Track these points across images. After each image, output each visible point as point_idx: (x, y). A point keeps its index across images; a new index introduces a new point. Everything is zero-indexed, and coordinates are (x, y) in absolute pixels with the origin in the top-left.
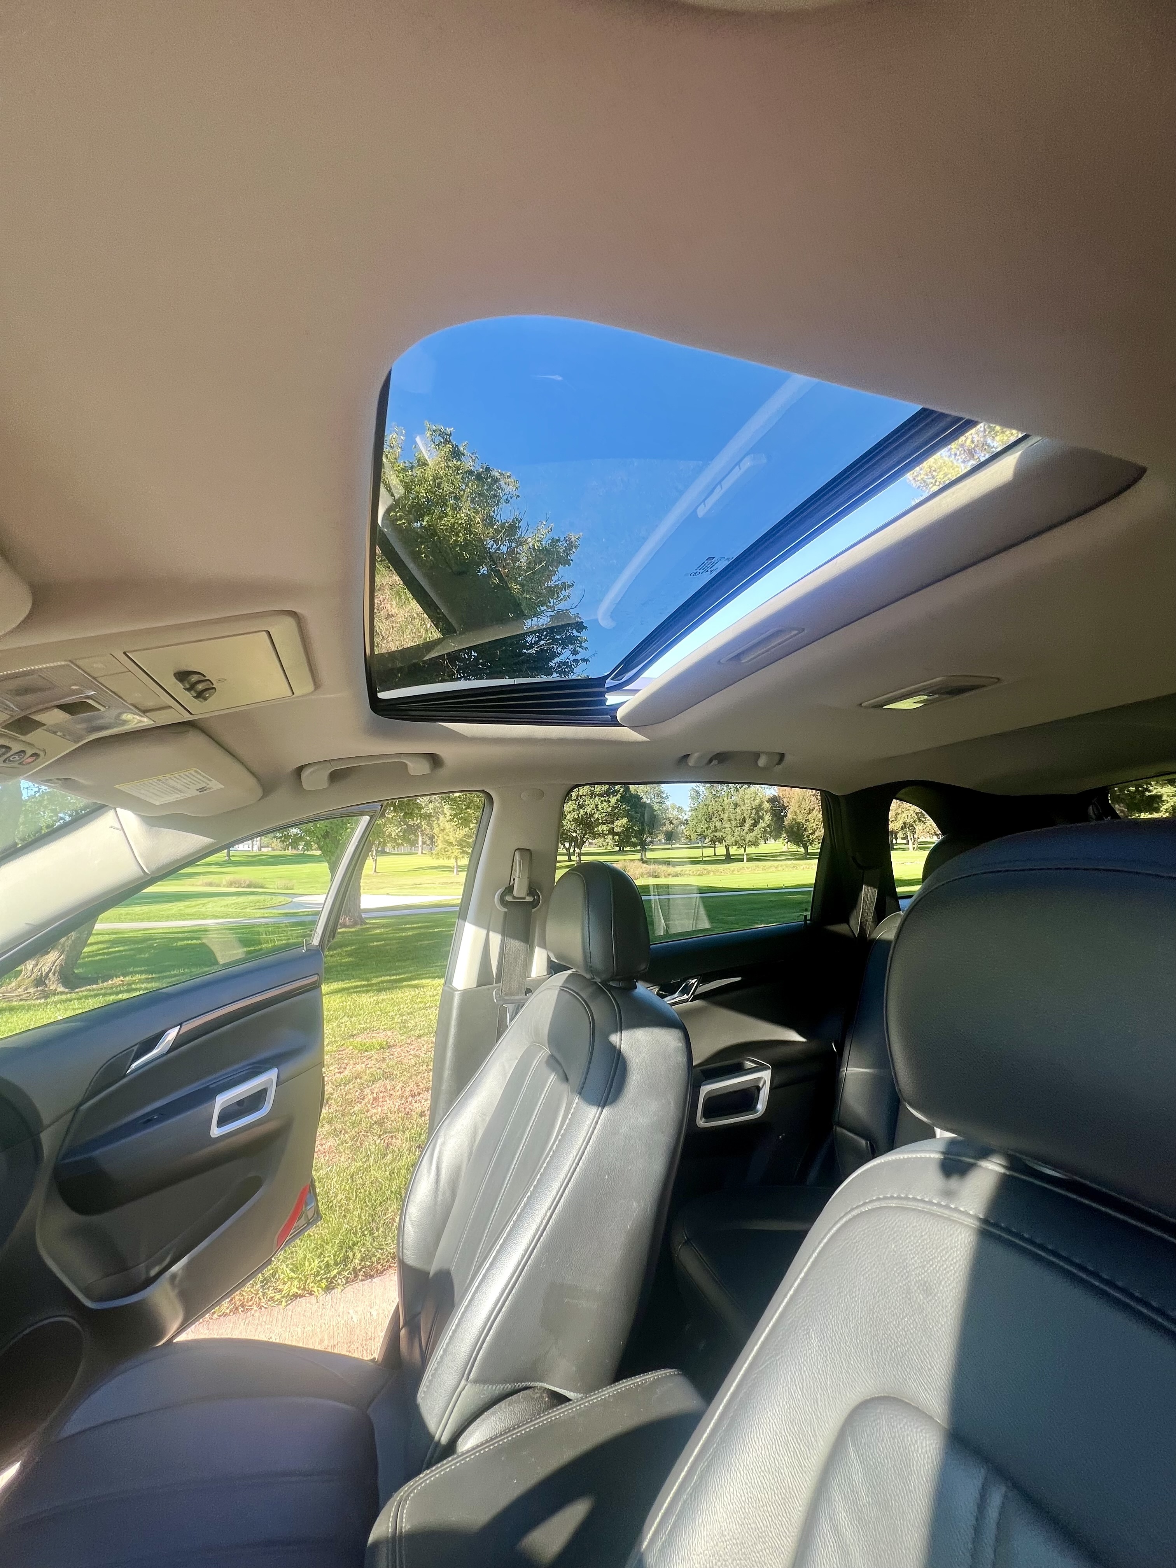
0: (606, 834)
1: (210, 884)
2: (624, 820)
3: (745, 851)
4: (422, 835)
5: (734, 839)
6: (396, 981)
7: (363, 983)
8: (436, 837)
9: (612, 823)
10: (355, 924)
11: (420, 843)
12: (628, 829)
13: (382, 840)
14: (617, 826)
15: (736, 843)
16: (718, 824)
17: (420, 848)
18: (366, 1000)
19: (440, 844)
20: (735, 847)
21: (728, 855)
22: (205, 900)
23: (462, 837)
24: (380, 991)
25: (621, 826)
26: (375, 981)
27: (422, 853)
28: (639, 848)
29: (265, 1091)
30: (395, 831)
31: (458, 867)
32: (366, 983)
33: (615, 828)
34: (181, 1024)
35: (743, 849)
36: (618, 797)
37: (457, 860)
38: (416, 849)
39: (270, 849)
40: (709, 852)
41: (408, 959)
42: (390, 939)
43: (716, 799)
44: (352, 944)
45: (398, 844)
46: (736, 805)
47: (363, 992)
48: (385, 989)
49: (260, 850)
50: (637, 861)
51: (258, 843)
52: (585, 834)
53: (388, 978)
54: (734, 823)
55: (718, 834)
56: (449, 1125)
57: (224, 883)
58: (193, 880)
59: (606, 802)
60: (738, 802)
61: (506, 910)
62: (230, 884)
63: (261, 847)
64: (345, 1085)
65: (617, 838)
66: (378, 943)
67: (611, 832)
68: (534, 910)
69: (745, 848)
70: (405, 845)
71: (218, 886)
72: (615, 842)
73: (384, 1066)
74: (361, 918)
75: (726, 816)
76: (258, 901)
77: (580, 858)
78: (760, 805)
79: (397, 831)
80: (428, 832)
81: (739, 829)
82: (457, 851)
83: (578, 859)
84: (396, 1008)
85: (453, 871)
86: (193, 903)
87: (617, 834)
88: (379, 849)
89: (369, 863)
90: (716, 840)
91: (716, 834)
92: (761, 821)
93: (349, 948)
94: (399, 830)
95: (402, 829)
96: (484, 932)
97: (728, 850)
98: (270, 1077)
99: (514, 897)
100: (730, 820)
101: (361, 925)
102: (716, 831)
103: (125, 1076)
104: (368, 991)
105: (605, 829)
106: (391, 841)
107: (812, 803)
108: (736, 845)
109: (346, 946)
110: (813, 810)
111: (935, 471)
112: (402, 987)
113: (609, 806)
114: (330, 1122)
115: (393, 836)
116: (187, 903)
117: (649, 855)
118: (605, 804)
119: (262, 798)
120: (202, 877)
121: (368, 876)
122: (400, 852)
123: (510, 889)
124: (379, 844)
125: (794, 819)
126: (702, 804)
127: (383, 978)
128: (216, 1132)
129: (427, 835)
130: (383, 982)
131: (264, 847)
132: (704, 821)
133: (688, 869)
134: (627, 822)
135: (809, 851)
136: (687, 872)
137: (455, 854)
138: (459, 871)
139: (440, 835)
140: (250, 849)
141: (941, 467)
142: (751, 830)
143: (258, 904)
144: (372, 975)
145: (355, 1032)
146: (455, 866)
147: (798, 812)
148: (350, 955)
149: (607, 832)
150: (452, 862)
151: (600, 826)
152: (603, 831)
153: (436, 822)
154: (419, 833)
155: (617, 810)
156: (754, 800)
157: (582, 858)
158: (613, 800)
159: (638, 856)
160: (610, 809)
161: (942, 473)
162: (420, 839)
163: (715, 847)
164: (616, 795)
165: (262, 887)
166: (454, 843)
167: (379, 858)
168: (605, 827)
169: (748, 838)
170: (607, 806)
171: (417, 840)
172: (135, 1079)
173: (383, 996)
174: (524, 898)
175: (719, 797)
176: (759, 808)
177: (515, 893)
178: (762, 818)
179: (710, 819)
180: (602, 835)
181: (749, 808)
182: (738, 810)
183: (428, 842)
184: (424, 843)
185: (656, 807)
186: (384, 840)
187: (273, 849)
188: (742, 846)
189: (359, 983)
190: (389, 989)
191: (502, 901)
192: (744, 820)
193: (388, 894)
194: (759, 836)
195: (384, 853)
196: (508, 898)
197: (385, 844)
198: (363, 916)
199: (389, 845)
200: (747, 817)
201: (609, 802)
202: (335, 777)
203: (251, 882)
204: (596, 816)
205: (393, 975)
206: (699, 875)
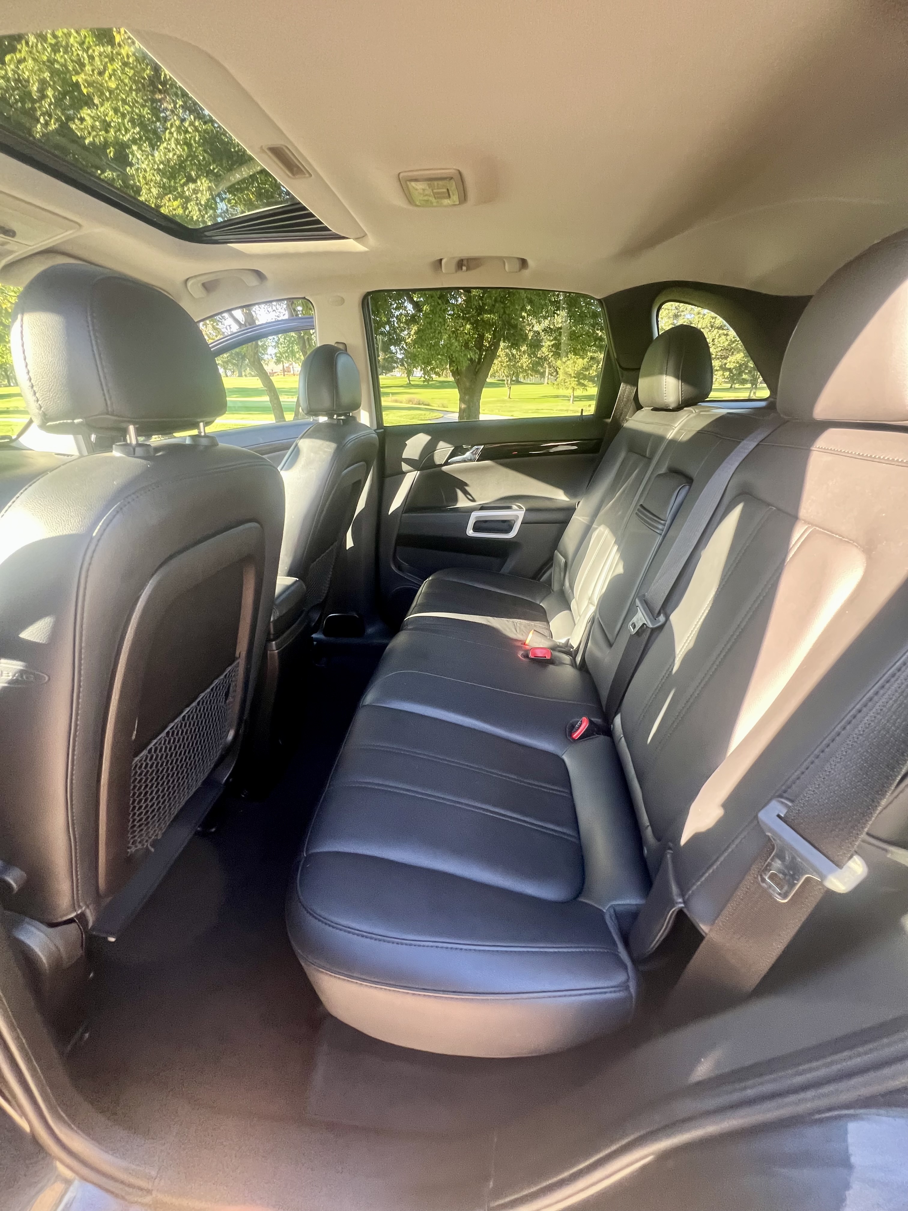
1: (396, 401)
8: (559, 369)
9: (726, 358)
11: (548, 374)
17: (547, 379)
19: (561, 376)
23: (580, 370)
25: (734, 362)
27: (548, 383)
28: (749, 385)
31: (574, 397)
33: (728, 364)
37: (573, 390)
38: (544, 379)
45: (529, 375)
62: (410, 401)
70: (535, 376)
71: (401, 402)
72: (724, 378)
76: (421, 415)
79: (527, 363)
80: (552, 364)
82: (574, 383)
85: (569, 400)
87: (730, 370)
88: (513, 379)
94: (529, 362)
95: (532, 360)
106: (522, 372)
115: (525, 368)
122: (531, 382)
124: (513, 374)
129: (551, 367)
137: (573, 385)
138: (576, 401)
139: (561, 368)
143: (421, 417)
146: (572, 396)
150: (569, 392)
154: (547, 366)
155: (734, 345)
160: (727, 343)
162: (547, 371)
165: (428, 405)
166: (573, 375)
167: (513, 387)
170: (725, 340)
171: (545, 372)
183: (552, 374)
184: (550, 374)
186: (517, 371)
195: (517, 382)
197: (517, 374)
199: (521, 375)
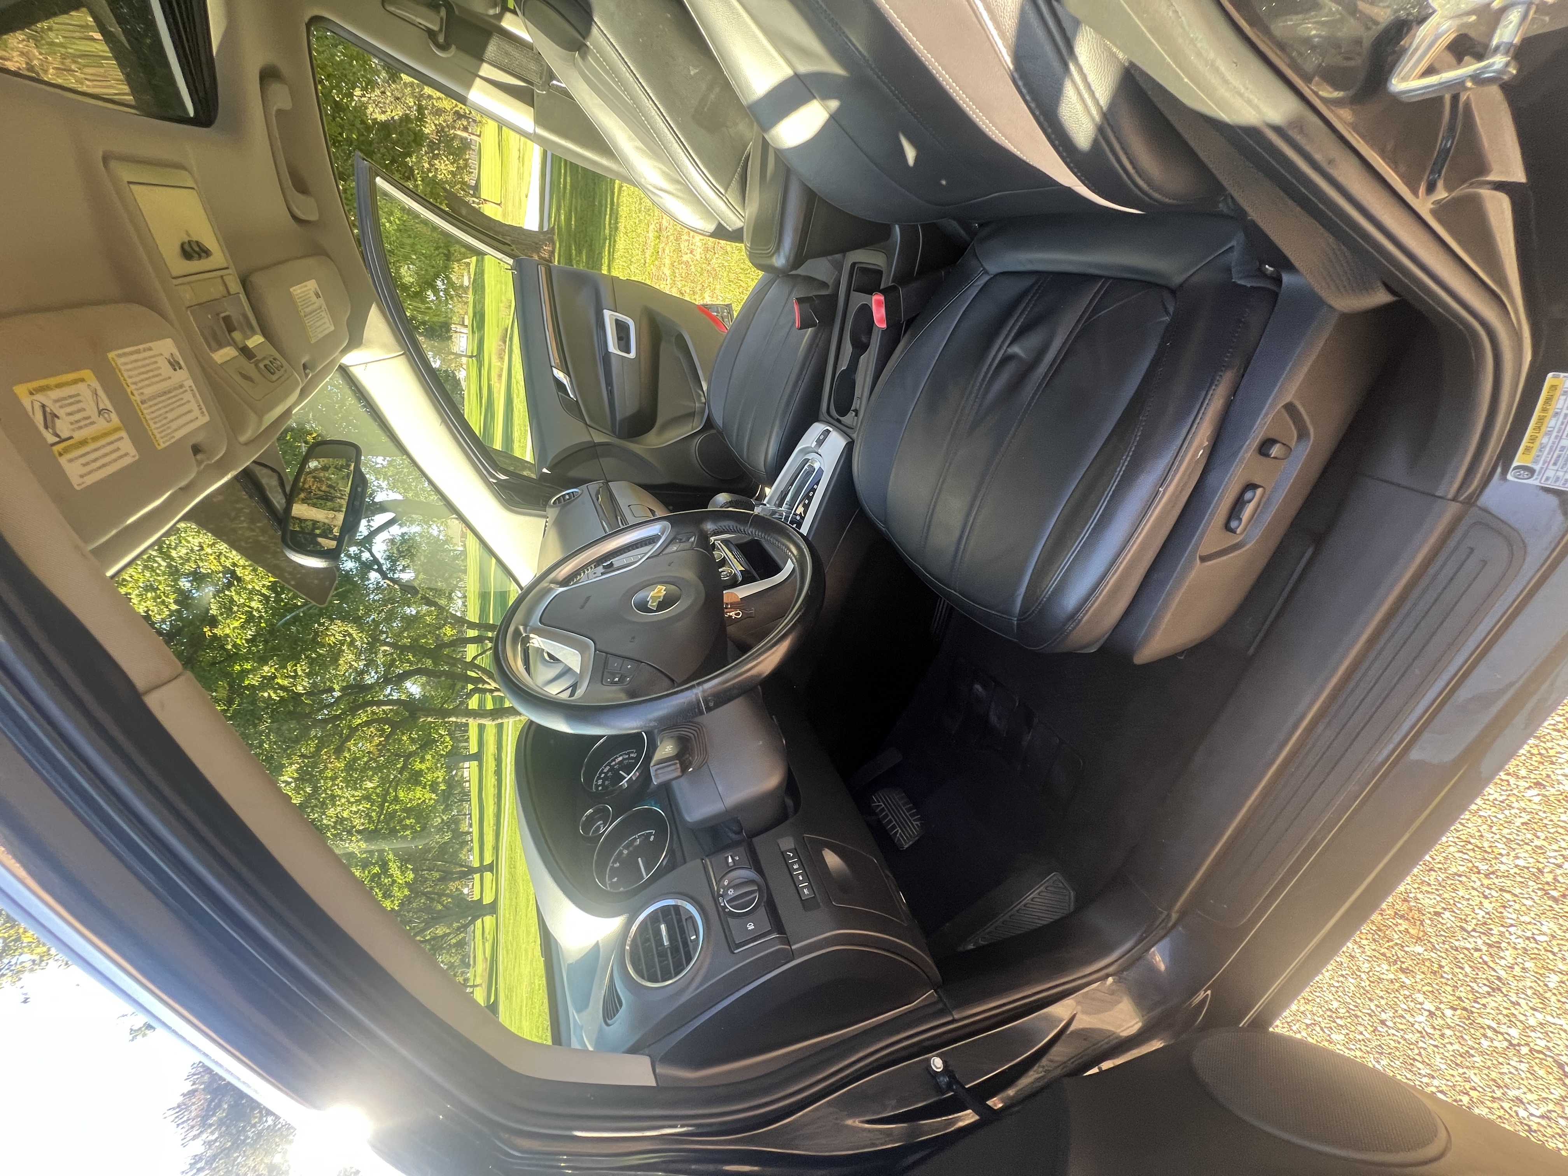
1: (500, 376)
4: (454, 128)
6: (611, 209)
7: (607, 244)
8: (456, 109)
10: (552, 241)
11: (465, 135)
13: (459, 186)
17: (473, 137)
18: (621, 243)
22: (514, 381)
24: (617, 229)
26: (607, 231)
27: (479, 136)
29: (617, 321)
30: (446, 165)
32: (608, 242)
34: (552, 367)
38: (473, 142)
39: (466, 317)
41: (594, 189)
42: (571, 204)
44: (570, 247)
45: (466, 165)
47: (614, 245)
48: (617, 223)
49: (467, 326)
51: (458, 327)
53: (608, 217)
56: (634, 171)
57: (499, 364)
58: (495, 391)
61: (453, 47)
62: (501, 358)
63: (463, 325)
64: (675, 277)
66: (573, 219)
68: (457, 12)
70: (467, 157)
71: (502, 369)
73: (672, 238)
74: (547, 232)
79: (447, 162)
80: (450, 119)
84: (634, 215)
86: (516, 391)
88: (471, 192)
89: (489, 210)
93: (574, 252)
96: (478, 80)
98: (608, 316)
99: (441, 30)
101: (554, 234)
103: (577, 401)
104: (615, 241)
106: (461, 174)
109: (570, 255)
112: (618, 203)
114: (694, 293)
115: (454, 170)
116: (515, 396)
119: (329, 257)
120: (492, 383)
121: (504, 215)
122: (477, 167)
123: (431, 34)
124: (463, 190)
127: (607, 223)
128: (632, 355)
129: (454, 121)
130: (610, 224)
131: (463, 322)
140: (465, 336)
144: (602, 233)
145: (643, 261)
148: (579, 252)
153: (434, 101)
162: (459, 133)
167: (483, 197)
171: (462, 139)
172: (581, 396)
173: (621, 226)
174: (442, 19)
177: (435, 28)
183: (465, 123)
184: (465, 129)
186: (459, 182)
187: (466, 313)
189: (607, 248)
190: (617, 218)
191: (443, 48)
193: (527, 196)
195: (477, 188)
196: (441, 39)
197: (464, 183)
198: (545, 229)
199: (466, 178)
202: (301, 187)
203: (501, 340)
205: (606, 211)
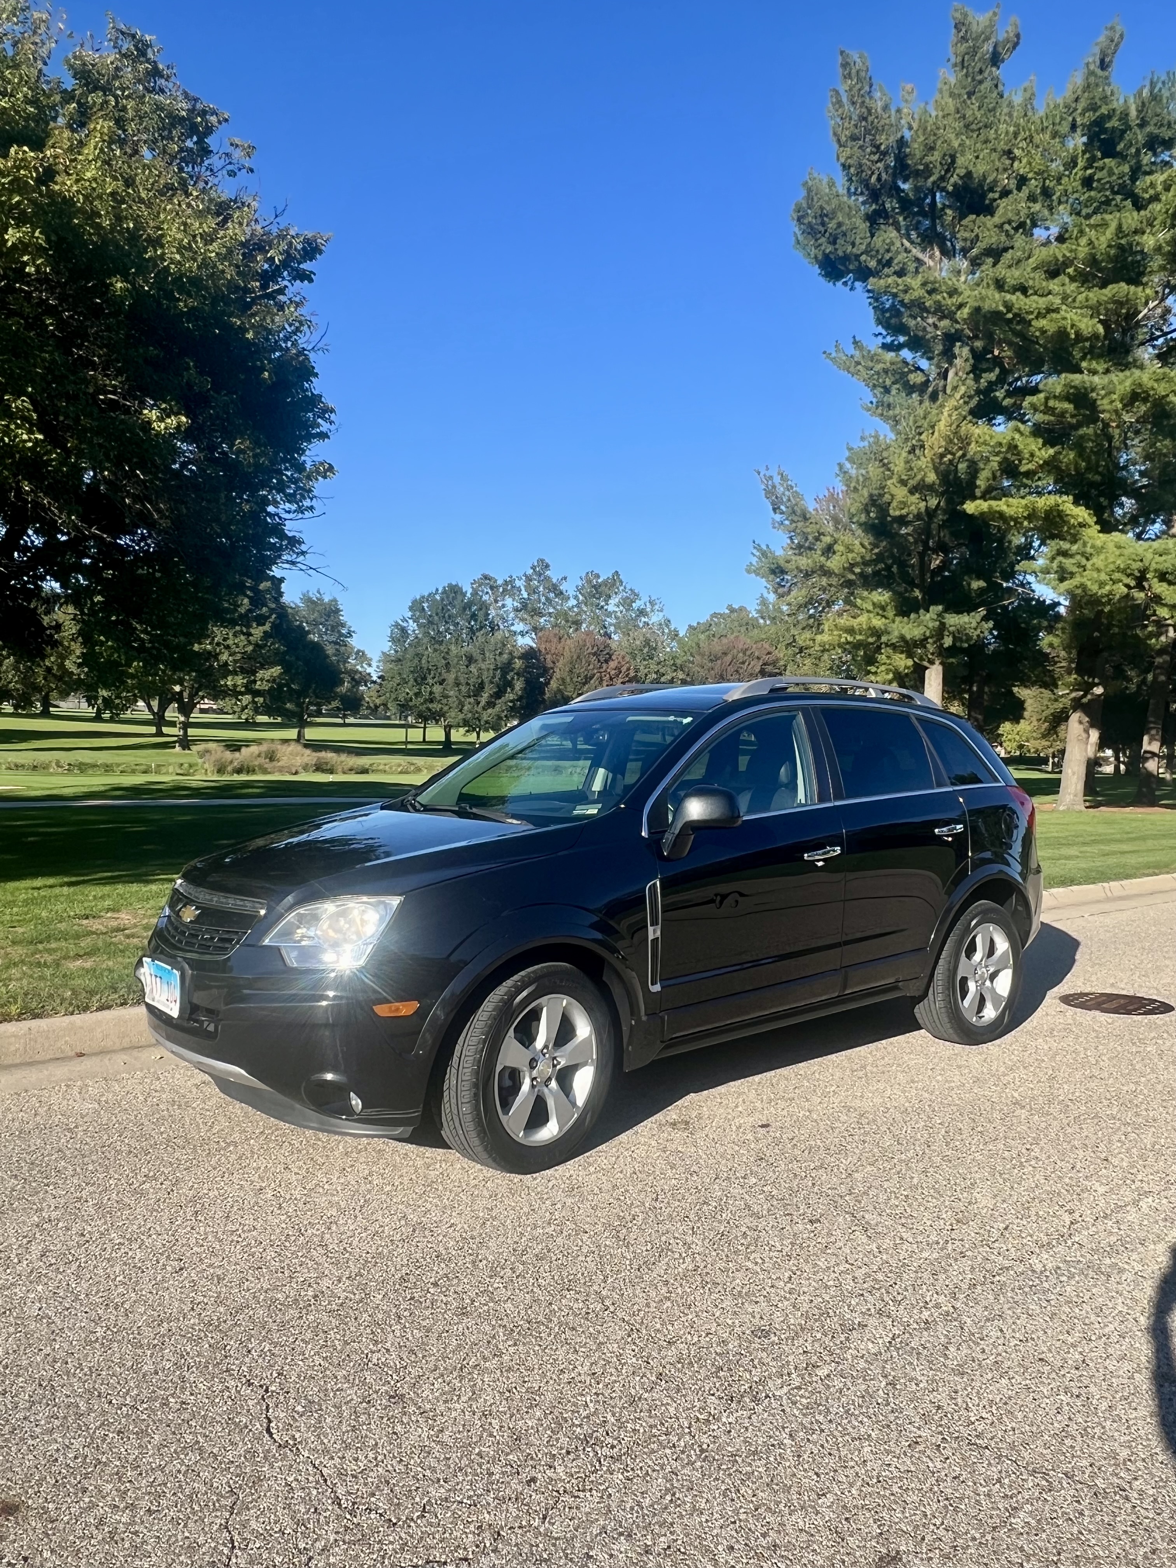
0: (242, 694)
2: (276, 671)
3: (478, 737)
5: (461, 716)
12: (280, 686)
14: (262, 680)
15: (465, 723)
16: (437, 689)
20: (462, 730)
21: (448, 742)
35: (475, 734)
36: (267, 627)
40: (415, 734)
43: (437, 646)
46: (470, 660)
50: (293, 743)
52: (198, 690)
54: (464, 689)
55: (435, 706)
59: (244, 634)
60: (474, 655)
65: (261, 700)
67: (249, 690)
69: (478, 734)
75: (451, 677)
77: (186, 732)
78: (510, 663)
81: (472, 700)
83: (181, 733)
90: (427, 717)
91: (431, 706)
92: (509, 690)
97: (448, 735)
100: (458, 684)
102: (431, 701)
105: (239, 682)
107: (591, 667)
108: (465, 726)
110: (591, 678)
111: (826, 216)
113: (250, 642)
117: (311, 734)
118: (243, 637)
125: (559, 690)
126: (411, 651)
132: (412, 682)
133: (382, 762)
134: (281, 674)
135: (579, 747)
136: (381, 767)
141: (834, 212)
142: (490, 704)
147: (568, 680)
149: (243, 689)
151: (230, 678)
152: (235, 686)
156: (501, 654)
157: (191, 731)
158: (258, 632)
159: (292, 733)
161: (834, 221)
163: (425, 728)
164: (264, 624)
168: (240, 680)
169: (485, 717)
175: (441, 643)
176: (506, 668)
178: (510, 684)
179: (421, 680)
180: (235, 693)
181: (492, 667)
182: (473, 668)
185: (330, 650)
188: (474, 730)
192: (481, 687)
194: (503, 715)
200: (486, 681)
201: (249, 634)
204: (224, 657)
206: (401, 773)
